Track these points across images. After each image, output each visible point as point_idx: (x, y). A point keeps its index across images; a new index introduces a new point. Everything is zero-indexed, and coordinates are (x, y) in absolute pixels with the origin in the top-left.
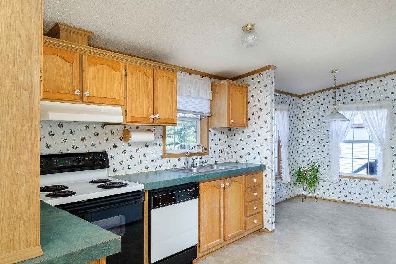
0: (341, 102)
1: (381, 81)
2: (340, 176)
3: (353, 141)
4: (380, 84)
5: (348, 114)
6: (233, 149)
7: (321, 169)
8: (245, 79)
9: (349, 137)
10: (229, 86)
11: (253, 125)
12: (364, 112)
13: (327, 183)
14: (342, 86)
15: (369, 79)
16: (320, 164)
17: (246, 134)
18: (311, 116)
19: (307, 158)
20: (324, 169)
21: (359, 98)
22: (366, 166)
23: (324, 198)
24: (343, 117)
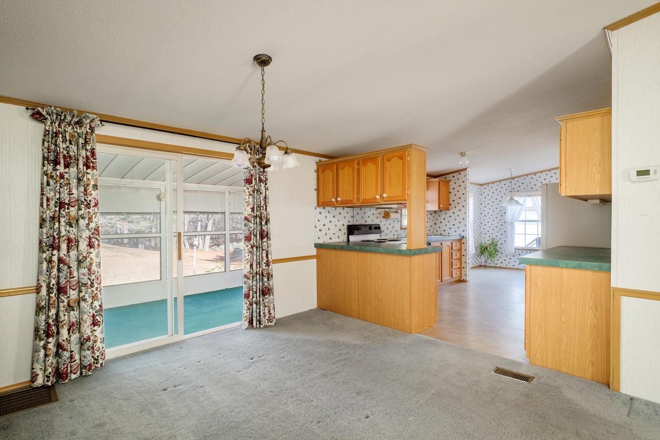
0: (516, 190)
1: (547, 174)
2: (515, 249)
3: (525, 221)
4: (546, 177)
5: (520, 200)
6: (437, 226)
7: (499, 243)
8: (447, 176)
9: (522, 218)
10: (439, 183)
11: (454, 209)
12: (534, 198)
13: (504, 255)
14: (516, 177)
15: (538, 172)
16: (499, 239)
17: (448, 215)
18: (491, 192)
19: (487, 235)
20: (502, 244)
21: (529, 187)
22: (536, 240)
23: (502, 266)
24: (518, 202)
